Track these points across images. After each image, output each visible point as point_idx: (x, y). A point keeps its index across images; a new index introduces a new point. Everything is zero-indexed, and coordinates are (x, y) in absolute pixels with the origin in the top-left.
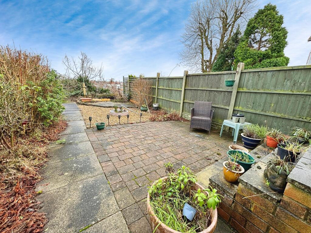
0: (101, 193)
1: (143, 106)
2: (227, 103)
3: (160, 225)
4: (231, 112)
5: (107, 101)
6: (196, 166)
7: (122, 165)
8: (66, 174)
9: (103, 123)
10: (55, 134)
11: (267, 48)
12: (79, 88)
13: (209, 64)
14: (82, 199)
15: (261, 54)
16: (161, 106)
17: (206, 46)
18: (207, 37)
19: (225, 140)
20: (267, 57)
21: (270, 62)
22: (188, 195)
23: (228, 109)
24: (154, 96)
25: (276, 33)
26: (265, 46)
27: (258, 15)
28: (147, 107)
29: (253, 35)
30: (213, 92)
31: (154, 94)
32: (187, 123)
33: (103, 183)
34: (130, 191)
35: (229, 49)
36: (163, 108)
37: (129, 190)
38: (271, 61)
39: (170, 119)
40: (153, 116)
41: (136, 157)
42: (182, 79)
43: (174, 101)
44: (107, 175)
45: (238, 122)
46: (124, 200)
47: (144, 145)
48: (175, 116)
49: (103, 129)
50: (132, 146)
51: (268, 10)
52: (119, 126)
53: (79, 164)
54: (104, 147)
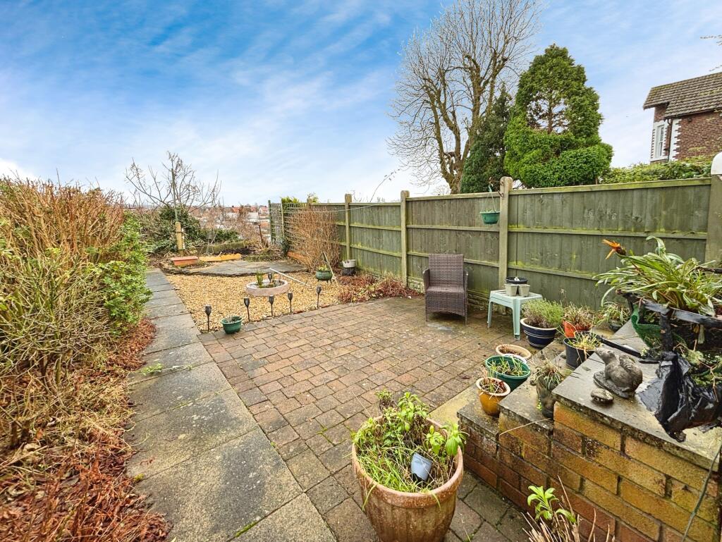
0: (261, 466)
1: (320, 269)
2: (492, 254)
3: (376, 487)
4: (503, 272)
5: (233, 260)
6: (440, 394)
7: (293, 408)
8: (182, 436)
9: (237, 318)
10: (134, 352)
11: (566, 128)
12: (165, 235)
13: (456, 160)
14: (227, 481)
15: (556, 140)
16: (360, 264)
17: (445, 123)
18: (445, 104)
19: (499, 333)
20: (569, 146)
21: (576, 156)
22: (418, 442)
23: (498, 268)
24: (343, 244)
25: (575, 99)
26: (560, 124)
27: (535, 66)
28: (329, 272)
29: (533, 104)
30: (463, 233)
31: (342, 239)
32: (419, 300)
33: (263, 446)
34: (317, 456)
35: (492, 130)
36: (365, 269)
37: (314, 453)
38: (577, 153)
39: (382, 294)
40: (346, 291)
41: (319, 388)
42: (398, 208)
43: (388, 253)
44: (267, 431)
45: (518, 293)
46: (307, 473)
47: (333, 361)
48: (393, 287)
49: (238, 331)
50: (308, 365)
51: (553, 57)
52: (273, 321)
53: (203, 415)
54: (250, 373)
